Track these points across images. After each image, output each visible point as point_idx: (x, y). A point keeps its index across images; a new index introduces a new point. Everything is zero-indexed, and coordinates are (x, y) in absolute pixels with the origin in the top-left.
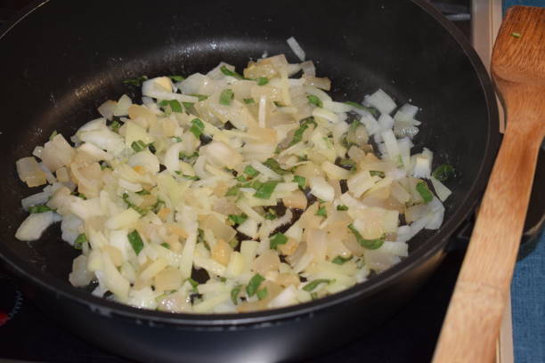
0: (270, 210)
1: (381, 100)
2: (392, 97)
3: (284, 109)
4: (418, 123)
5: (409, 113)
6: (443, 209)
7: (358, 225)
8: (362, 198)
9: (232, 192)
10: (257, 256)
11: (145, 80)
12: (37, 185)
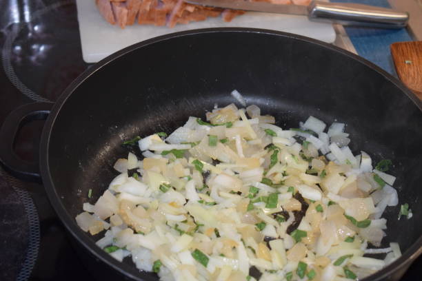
0: (279, 215)
1: (313, 124)
2: (320, 119)
3: (251, 142)
4: (348, 135)
5: (338, 129)
6: (395, 191)
7: (349, 213)
8: (339, 194)
9: (251, 208)
10: (287, 250)
11: (139, 140)
12: (97, 233)
